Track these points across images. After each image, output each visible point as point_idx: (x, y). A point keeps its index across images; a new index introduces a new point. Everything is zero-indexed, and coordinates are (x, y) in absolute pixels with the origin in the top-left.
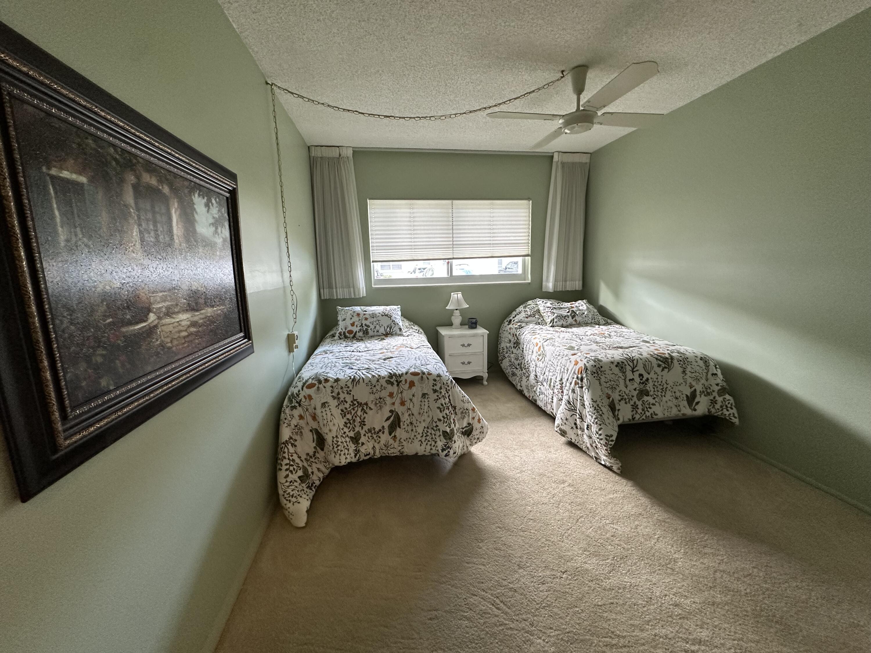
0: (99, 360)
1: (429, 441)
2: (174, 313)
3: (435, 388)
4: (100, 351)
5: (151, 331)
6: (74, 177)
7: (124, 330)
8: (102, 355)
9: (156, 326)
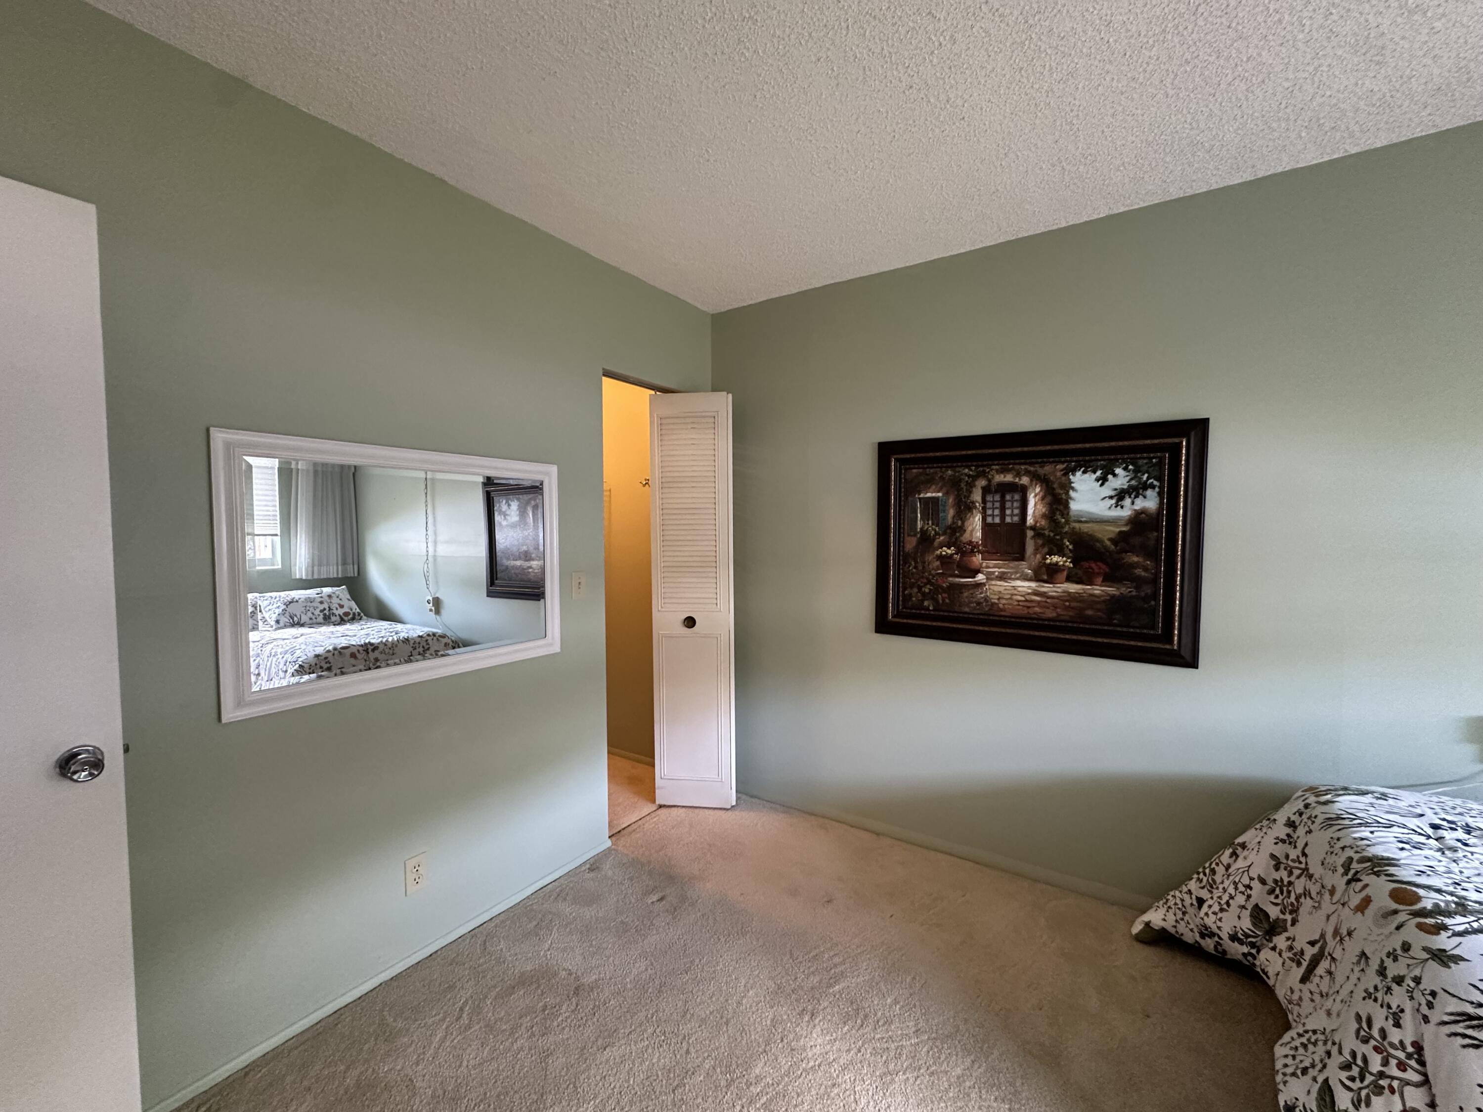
0: (927, 590)
1: (1294, 1057)
2: (1010, 579)
3: (1388, 962)
4: (928, 586)
5: (979, 585)
6: (934, 495)
7: (951, 579)
8: (930, 589)
9: (984, 584)
